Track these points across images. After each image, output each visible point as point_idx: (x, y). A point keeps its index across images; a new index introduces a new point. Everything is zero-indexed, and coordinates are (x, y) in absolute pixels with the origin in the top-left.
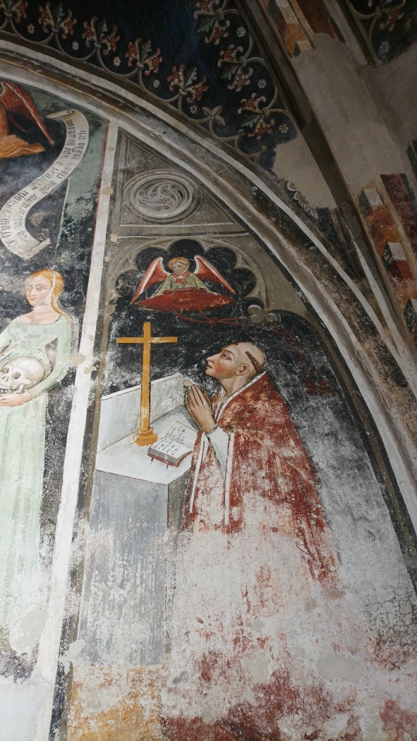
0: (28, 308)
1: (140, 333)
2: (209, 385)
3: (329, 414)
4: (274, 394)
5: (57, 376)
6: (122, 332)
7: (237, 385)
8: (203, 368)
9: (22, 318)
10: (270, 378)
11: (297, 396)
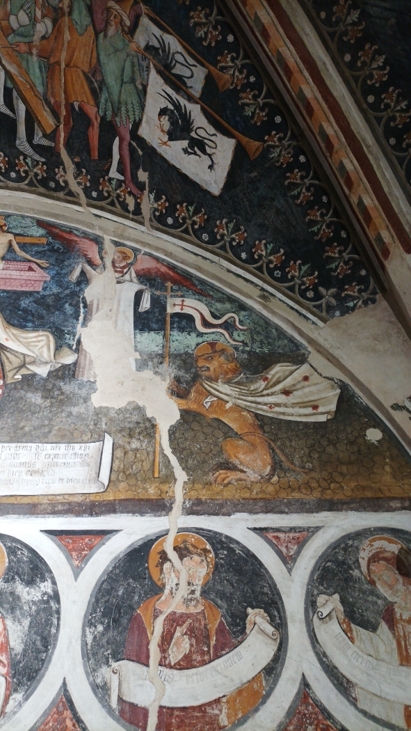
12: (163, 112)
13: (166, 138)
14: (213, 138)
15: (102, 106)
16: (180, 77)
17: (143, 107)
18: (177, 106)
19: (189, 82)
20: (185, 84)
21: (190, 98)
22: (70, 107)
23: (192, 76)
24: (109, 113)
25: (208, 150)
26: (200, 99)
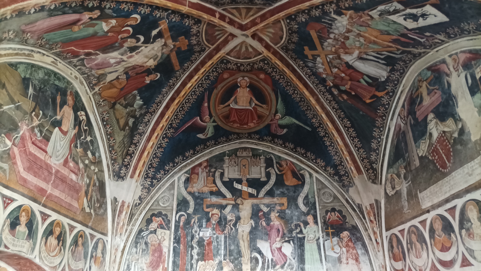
0: (309, 224)
1: (328, 229)
2: (341, 239)
3: (360, 245)
4: (352, 242)
5: (317, 238)
6: (326, 229)
7: (346, 240)
8: (340, 236)
9: (308, 226)
10: (351, 238)
11: (355, 242)
12: (405, 19)
13: (416, 23)
14: (423, 10)
15: (394, 34)
16: (394, 10)
17: (400, 24)
18: (405, 15)
19: (397, 8)
20: (397, 10)
21: (404, 10)
22: (390, 42)
23: (396, 7)
24: (398, 33)
25: (428, 14)
26: (405, 7)
